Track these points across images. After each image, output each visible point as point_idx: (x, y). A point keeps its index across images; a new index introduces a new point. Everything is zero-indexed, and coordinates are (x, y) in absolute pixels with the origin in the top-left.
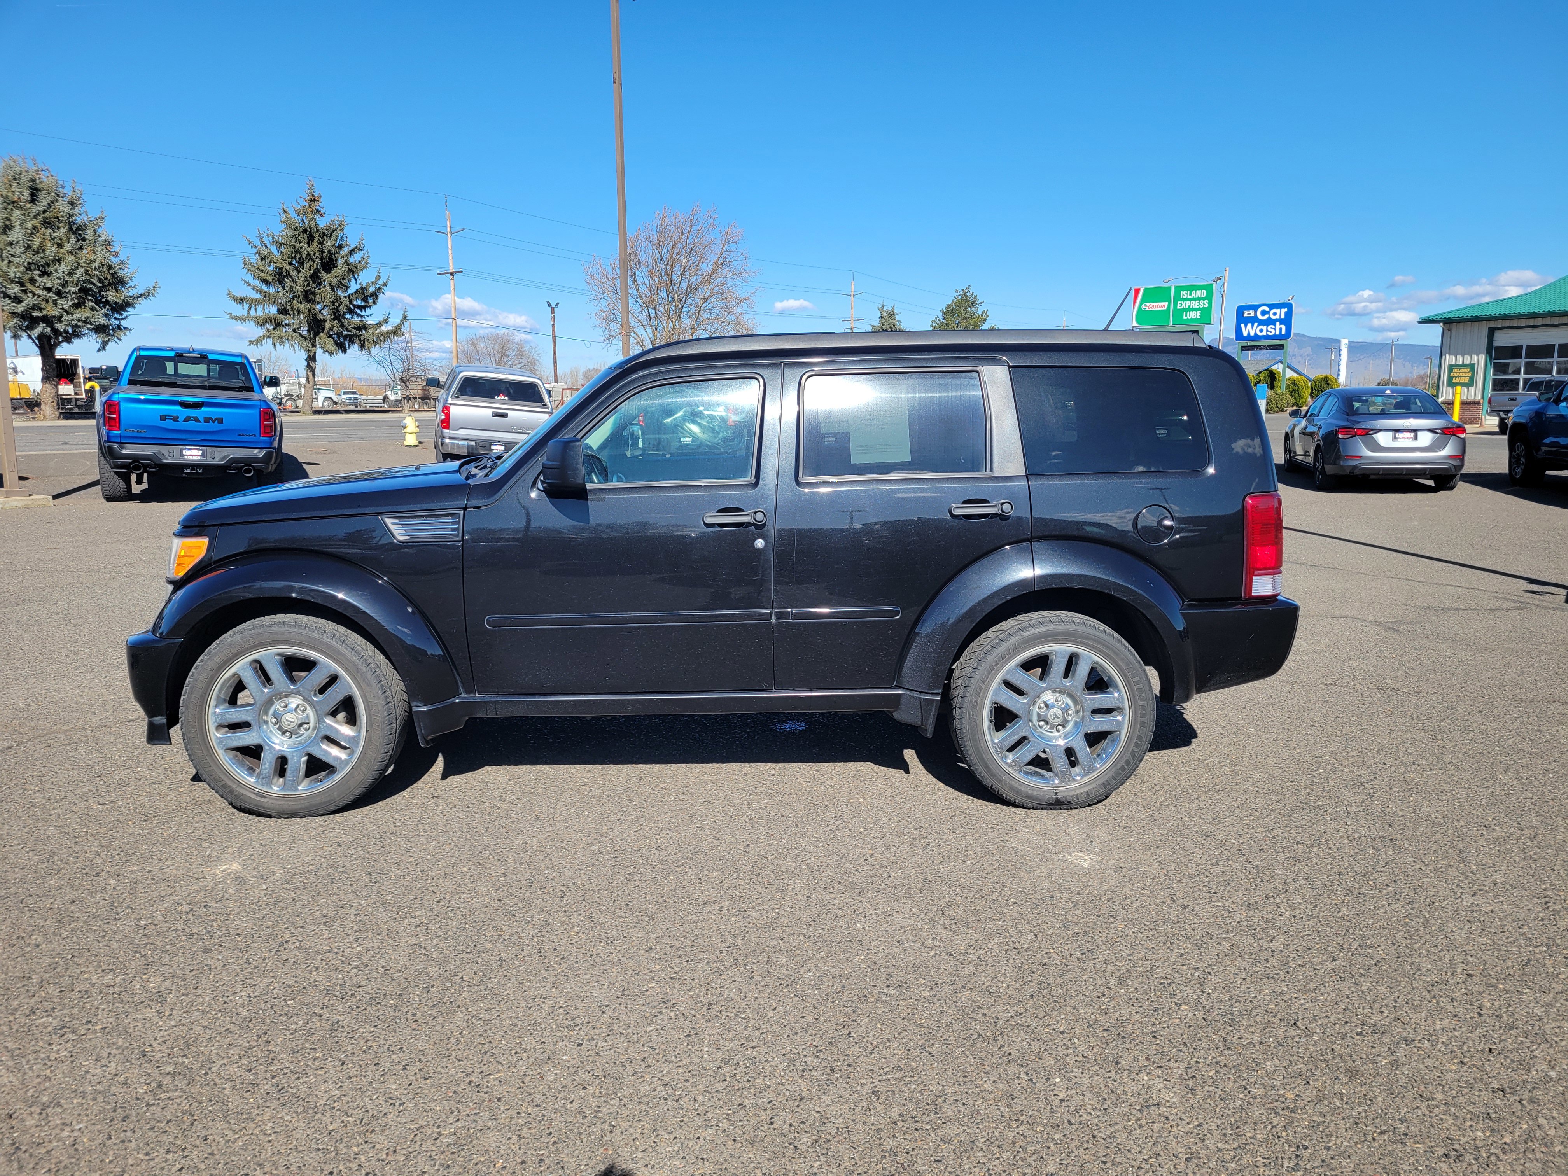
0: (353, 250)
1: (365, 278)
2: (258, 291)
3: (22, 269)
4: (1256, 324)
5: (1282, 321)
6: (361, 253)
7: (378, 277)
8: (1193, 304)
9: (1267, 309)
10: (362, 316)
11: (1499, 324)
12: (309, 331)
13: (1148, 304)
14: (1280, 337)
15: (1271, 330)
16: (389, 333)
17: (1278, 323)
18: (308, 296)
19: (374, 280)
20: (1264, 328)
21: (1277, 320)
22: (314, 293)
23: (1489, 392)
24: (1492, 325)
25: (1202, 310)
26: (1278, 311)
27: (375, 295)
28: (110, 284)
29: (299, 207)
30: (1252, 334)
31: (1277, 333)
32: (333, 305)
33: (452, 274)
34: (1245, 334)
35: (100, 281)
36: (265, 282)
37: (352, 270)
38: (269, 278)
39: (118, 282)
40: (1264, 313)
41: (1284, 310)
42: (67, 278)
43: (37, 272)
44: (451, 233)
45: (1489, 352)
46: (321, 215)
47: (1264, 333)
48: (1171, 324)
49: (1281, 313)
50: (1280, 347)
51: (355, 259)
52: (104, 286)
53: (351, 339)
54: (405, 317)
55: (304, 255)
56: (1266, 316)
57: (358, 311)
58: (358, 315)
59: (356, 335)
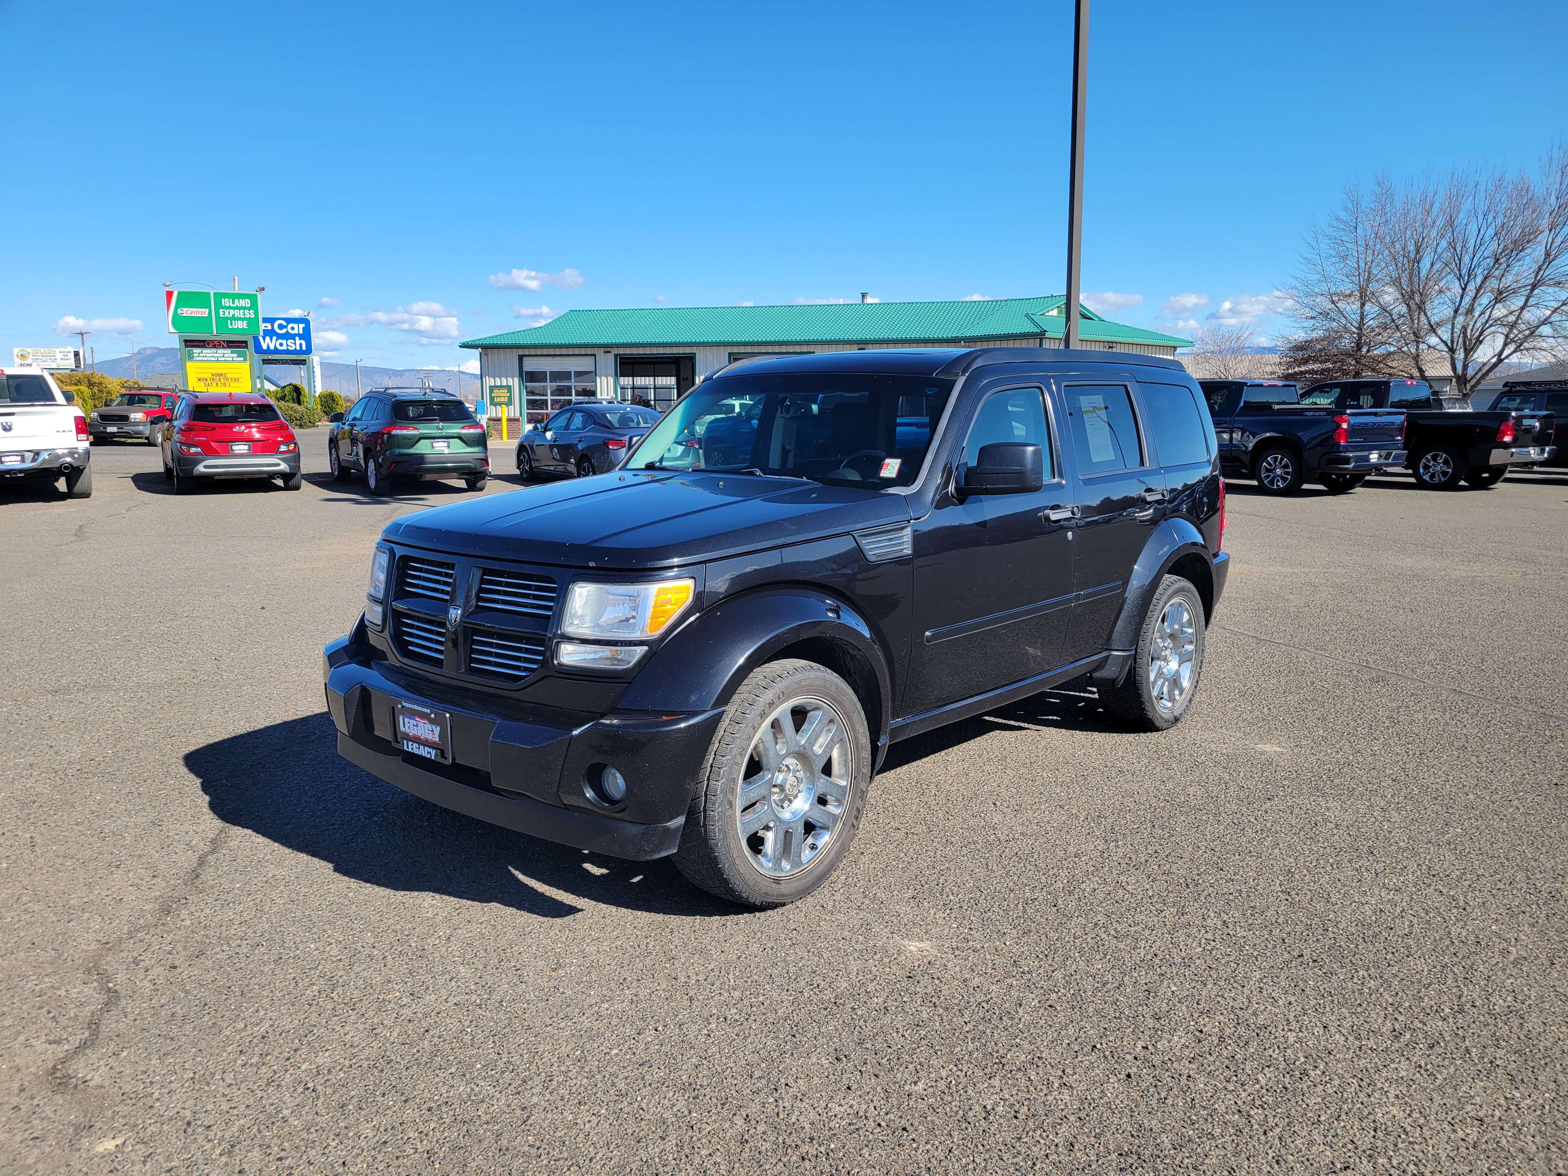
4: (274, 338)
5: (301, 337)
8: (237, 313)
9: (284, 323)
11: (526, 352)
13: (185, 310)
14: (301, 352)
15: (291, 345)
17: (297, 338)
20: (284, 342)
21: (295, 335)
23: (525, 411)
24: (521, 352)
25: (249, 320)
26: (295, 326)
30: (272, 347)
31: (298, 348)
34: (265, 347)
40: (281, 327)
41: (302, 326)
45: (521, 375)
47: (284, 347)
48: (215, 333)
49: (299, 328)
50: (303, 362)
56: (284, 331)
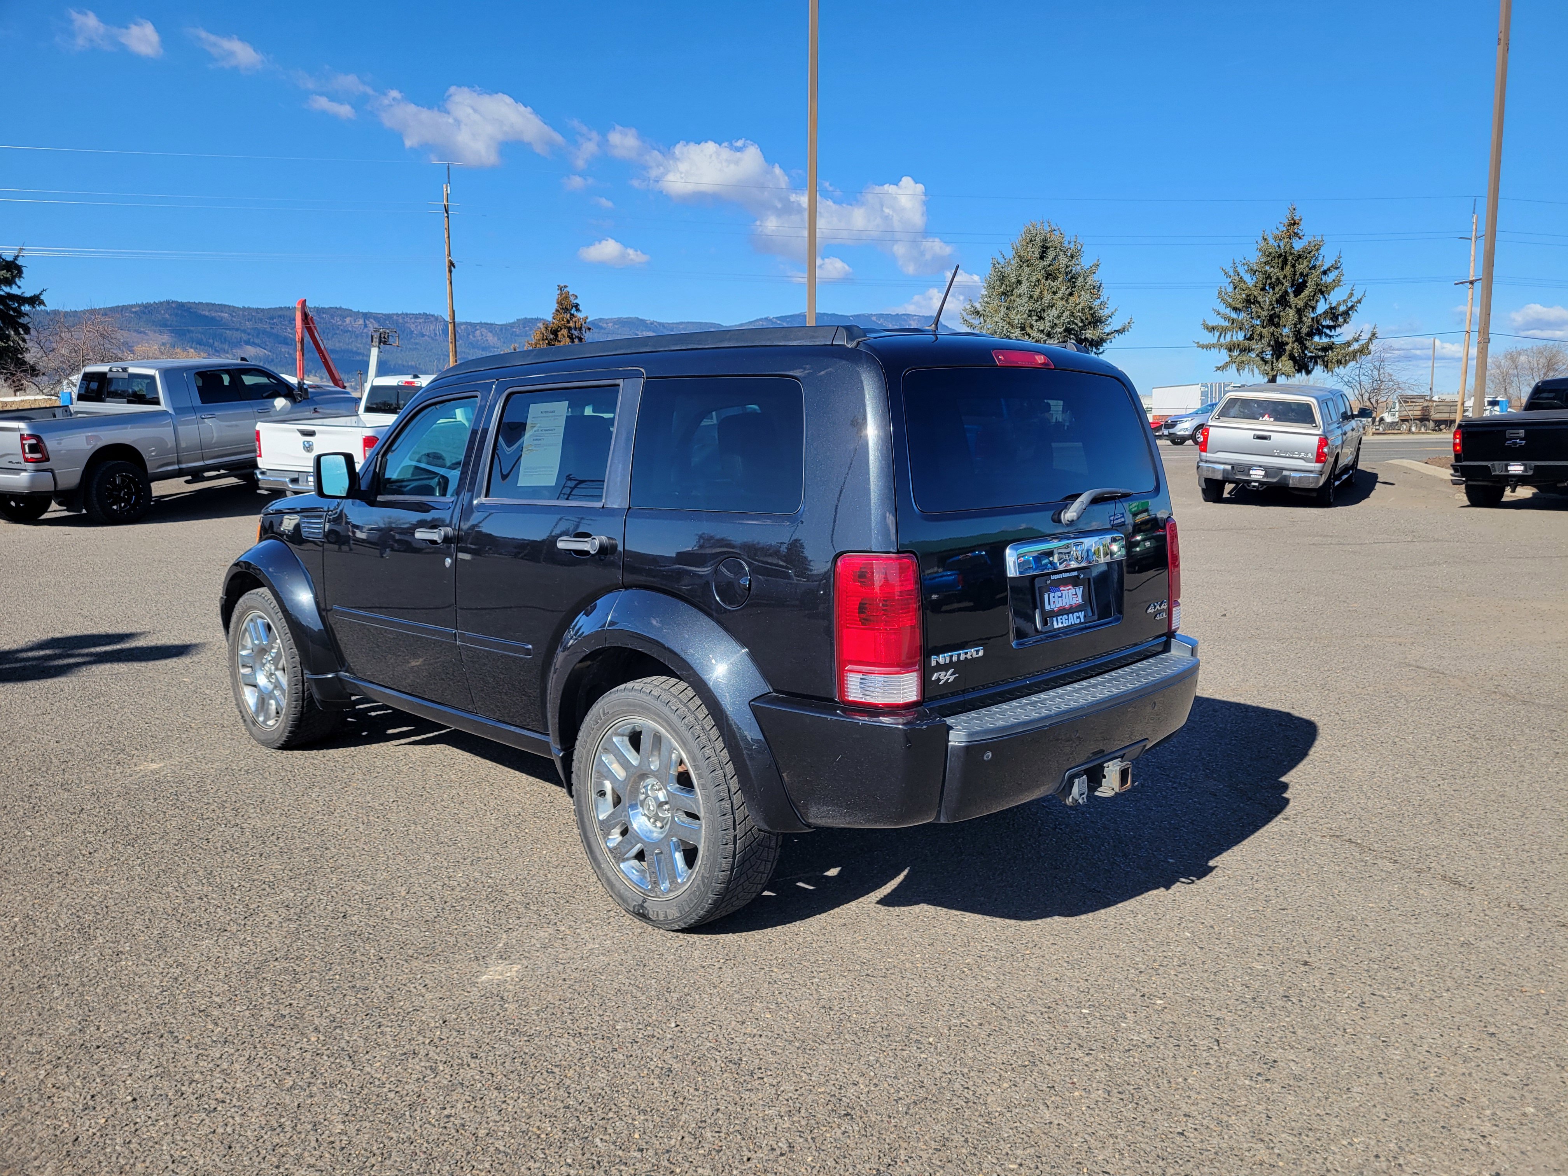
0: (1329, 269)
1: (1335, 297)
2: (1227, 318)
3: (1025, 316)
6: (1336, 272)
7: (1351, 294)
10: (1330, 337)
12: (1272, 355)
16: (1355, 353)
18: (1273, 320)
19: (1345, 298)
22: (1279, 317)
27: (1346, 314)
28: (1090, 323)
29: (1278, 233)
32: (1295, 327)
33: (1472, 283)
35: (1082, 321)
36: (1235, 309)
37: (1322, 291)
38: (1240, 306)
39: (1096, 321)
42: (1056, 321)
43: (1034, 318)
44: (1477, 238)
46: (1300, 238)
51: (1328, 279)
52: (1085, 325)
53: (1315, 359)
54: (1374, 335)
55: (1273, 280)
57: (1328, 331)
58: (1327, 335)
59: (1319, 357)
